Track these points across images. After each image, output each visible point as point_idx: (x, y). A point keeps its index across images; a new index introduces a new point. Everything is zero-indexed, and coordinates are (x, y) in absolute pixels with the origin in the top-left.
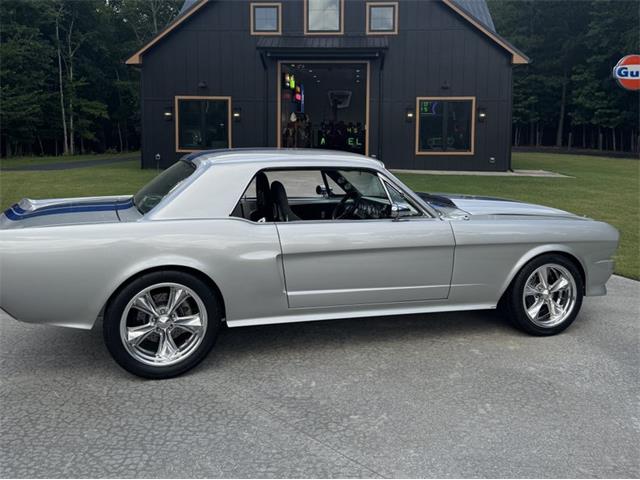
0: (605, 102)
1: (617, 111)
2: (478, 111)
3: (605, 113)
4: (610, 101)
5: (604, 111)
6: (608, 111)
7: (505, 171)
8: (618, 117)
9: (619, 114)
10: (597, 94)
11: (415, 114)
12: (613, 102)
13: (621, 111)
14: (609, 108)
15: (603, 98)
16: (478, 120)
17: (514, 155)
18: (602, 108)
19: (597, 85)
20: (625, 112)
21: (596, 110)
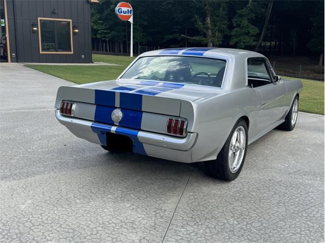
0: (103, 26)
1: (109, 31)
2: (74, 28)
3: (104, 32)
4: (105, 26)
5: (103, 31)
6: (105, 31)
7: (89, 63)
8: (110, 35)
9: (110, 33)
10: (99, 22)
11: (38, 28)
12: (107, 27)
13: (111, 31)
14: (105, 29)
15: (102, 24)
16: (74, 34)
17: (93, 55)
18: (102, 30)
19: (99, 17)
20: (112, 32)
21: (99, 30)
